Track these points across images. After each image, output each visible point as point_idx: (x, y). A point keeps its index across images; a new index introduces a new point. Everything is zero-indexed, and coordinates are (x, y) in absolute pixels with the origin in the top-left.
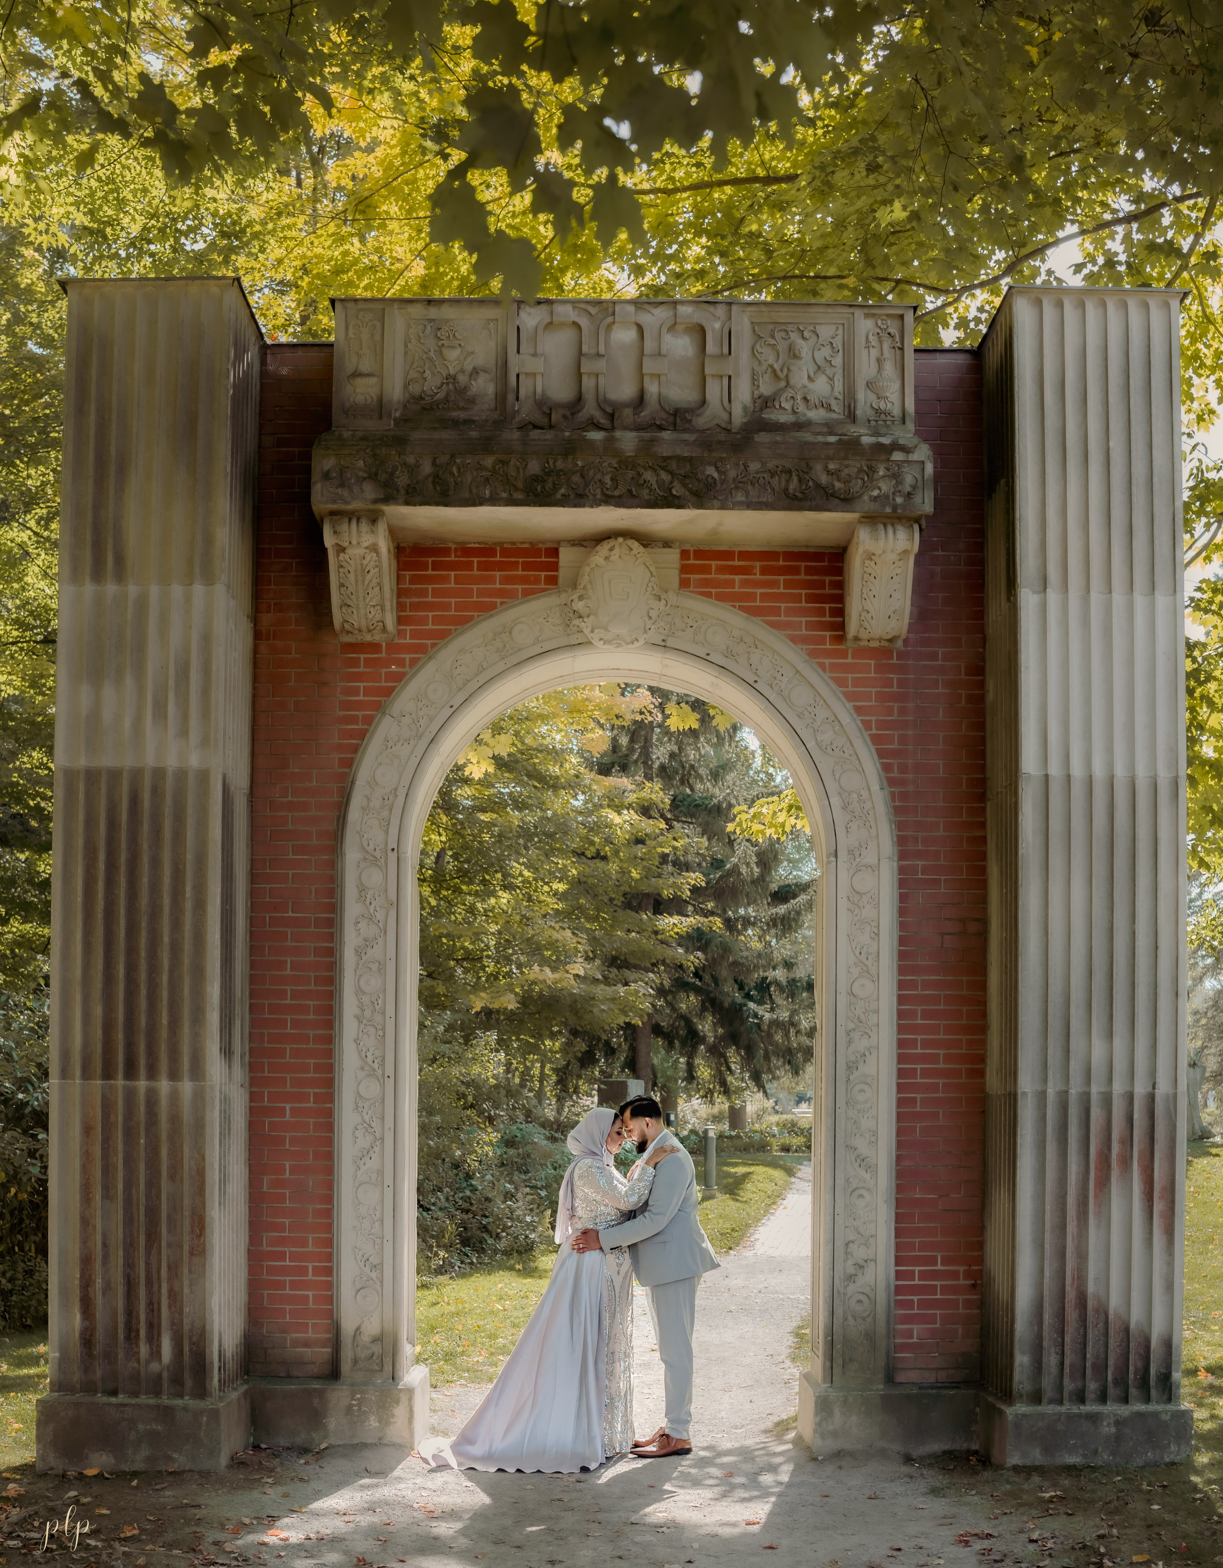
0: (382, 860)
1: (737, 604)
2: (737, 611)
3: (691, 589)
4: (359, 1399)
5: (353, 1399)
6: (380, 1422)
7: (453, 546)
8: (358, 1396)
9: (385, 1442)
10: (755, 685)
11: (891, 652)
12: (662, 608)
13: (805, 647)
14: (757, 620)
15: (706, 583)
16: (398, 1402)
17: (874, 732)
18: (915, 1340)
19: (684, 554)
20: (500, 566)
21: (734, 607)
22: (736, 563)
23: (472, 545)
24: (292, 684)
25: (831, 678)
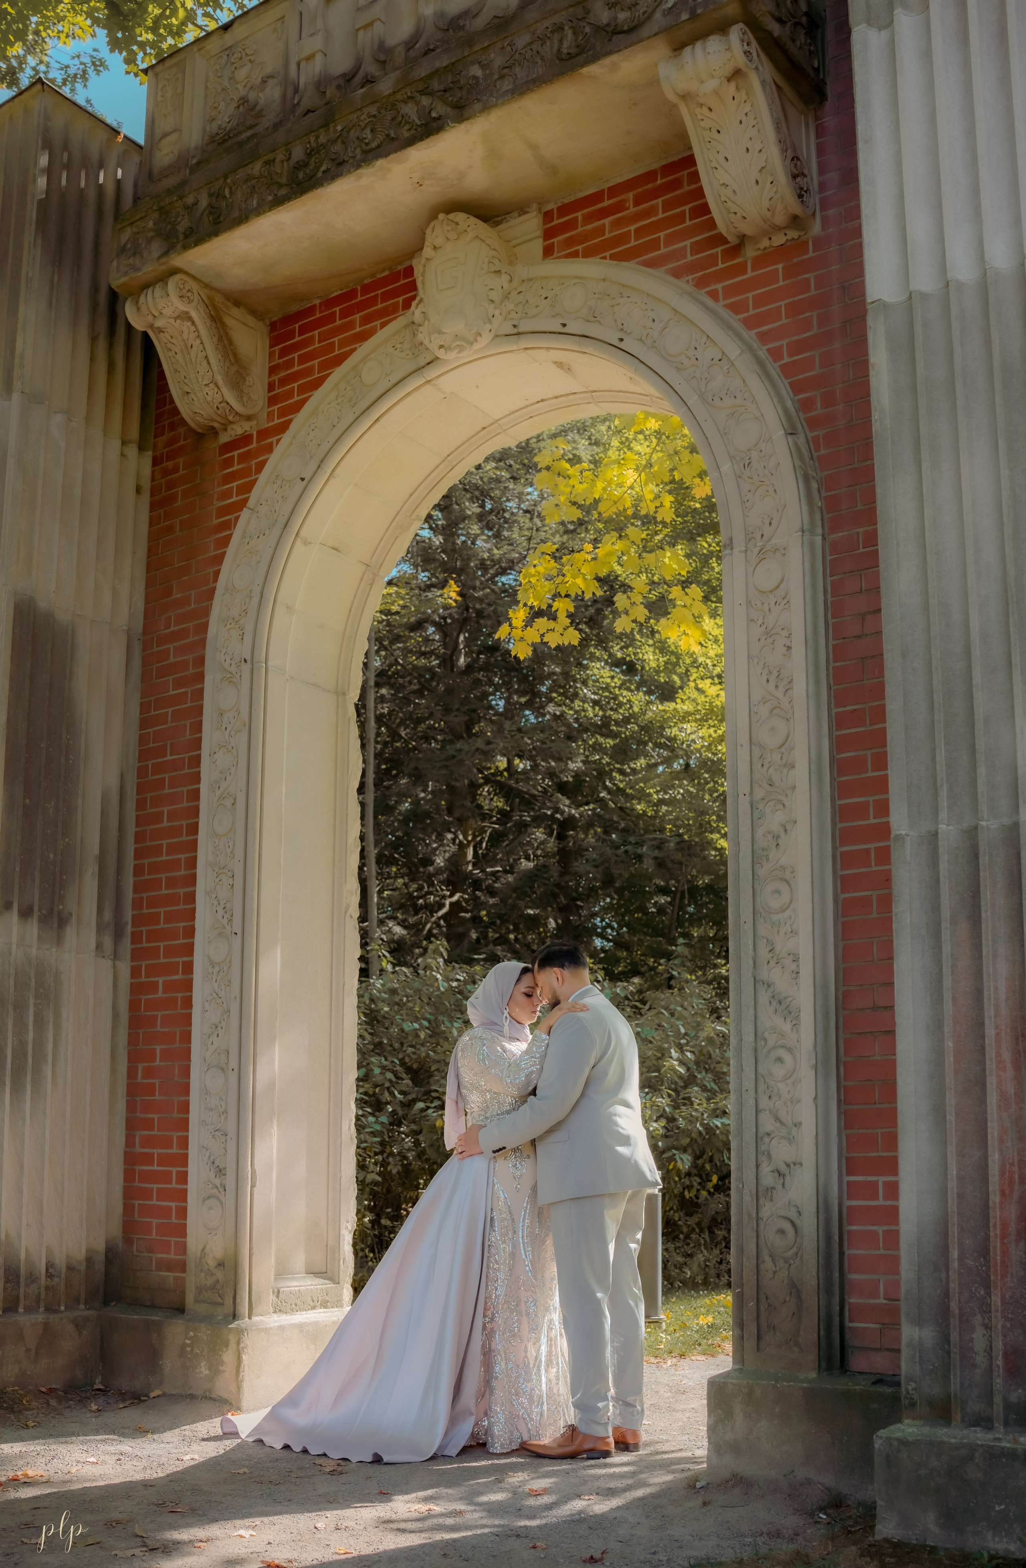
0: (238, 676)
1: (607, 254)
2: (608, 261)
3: (556, 255)
4: (191, 1338)
5: (187, 1338)
6: (210, 1370)
7: (317, 302)
8: (192, 1334)
9: (213, 1396)
10: (621, 345)
11: (806, 243)
12: (506, 286)
13: (690, 277)
14: (632, 264)
15: (570, 242)
16: (227, 1345)
17: (786, 360)
18: (882, 1301)
19: (548, 216)
20: (361, 306)
21: (604, 258)
22: (606, 203)
23: (336, 294)
24: (179, 503)
25: (726, 306)
